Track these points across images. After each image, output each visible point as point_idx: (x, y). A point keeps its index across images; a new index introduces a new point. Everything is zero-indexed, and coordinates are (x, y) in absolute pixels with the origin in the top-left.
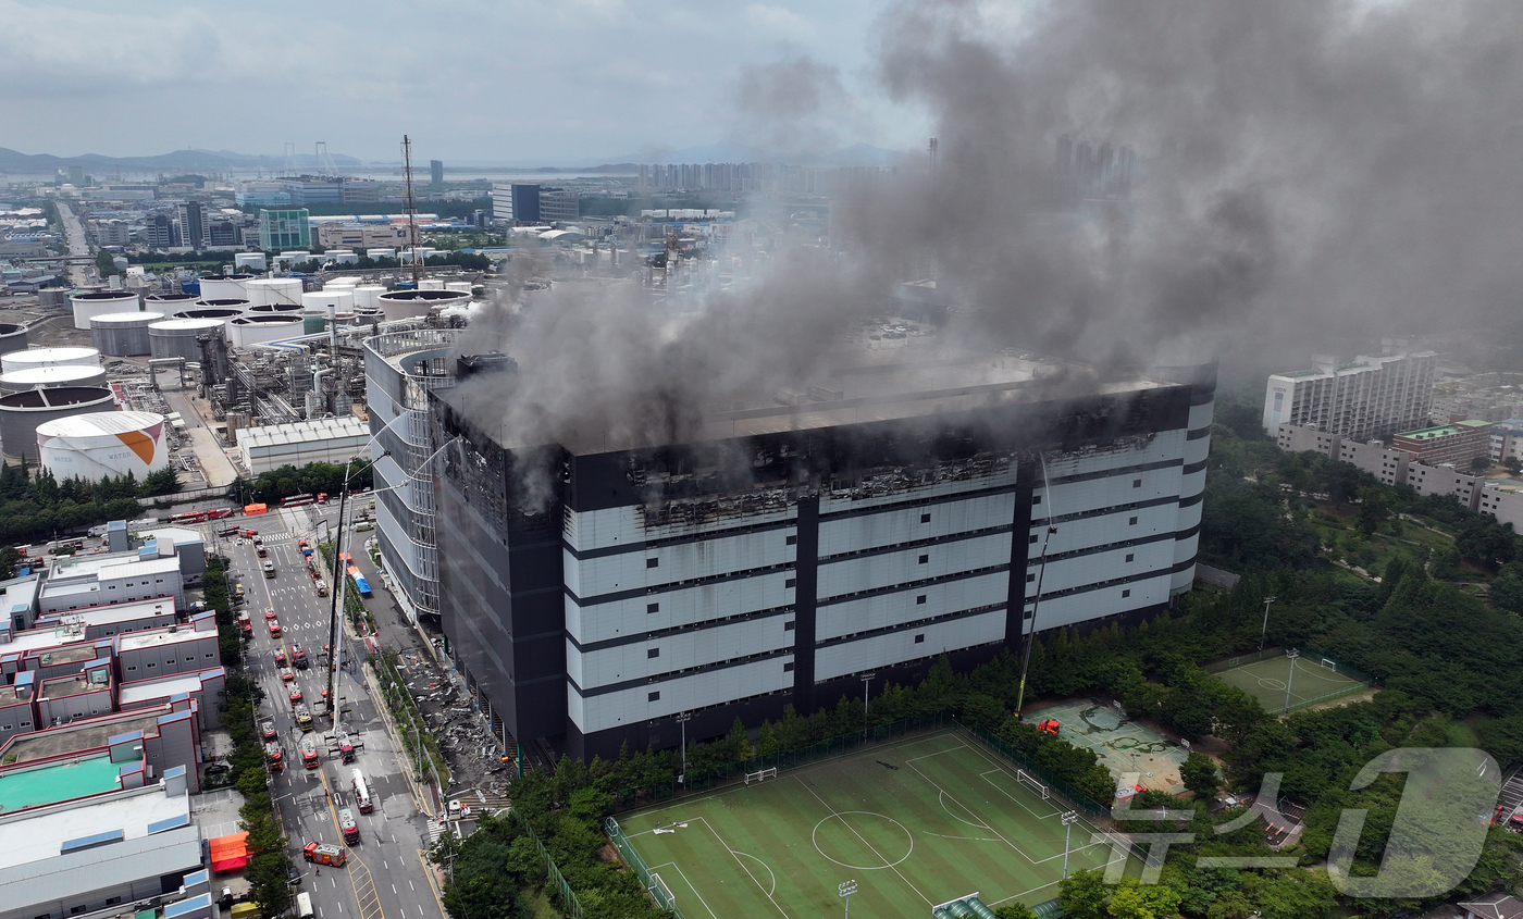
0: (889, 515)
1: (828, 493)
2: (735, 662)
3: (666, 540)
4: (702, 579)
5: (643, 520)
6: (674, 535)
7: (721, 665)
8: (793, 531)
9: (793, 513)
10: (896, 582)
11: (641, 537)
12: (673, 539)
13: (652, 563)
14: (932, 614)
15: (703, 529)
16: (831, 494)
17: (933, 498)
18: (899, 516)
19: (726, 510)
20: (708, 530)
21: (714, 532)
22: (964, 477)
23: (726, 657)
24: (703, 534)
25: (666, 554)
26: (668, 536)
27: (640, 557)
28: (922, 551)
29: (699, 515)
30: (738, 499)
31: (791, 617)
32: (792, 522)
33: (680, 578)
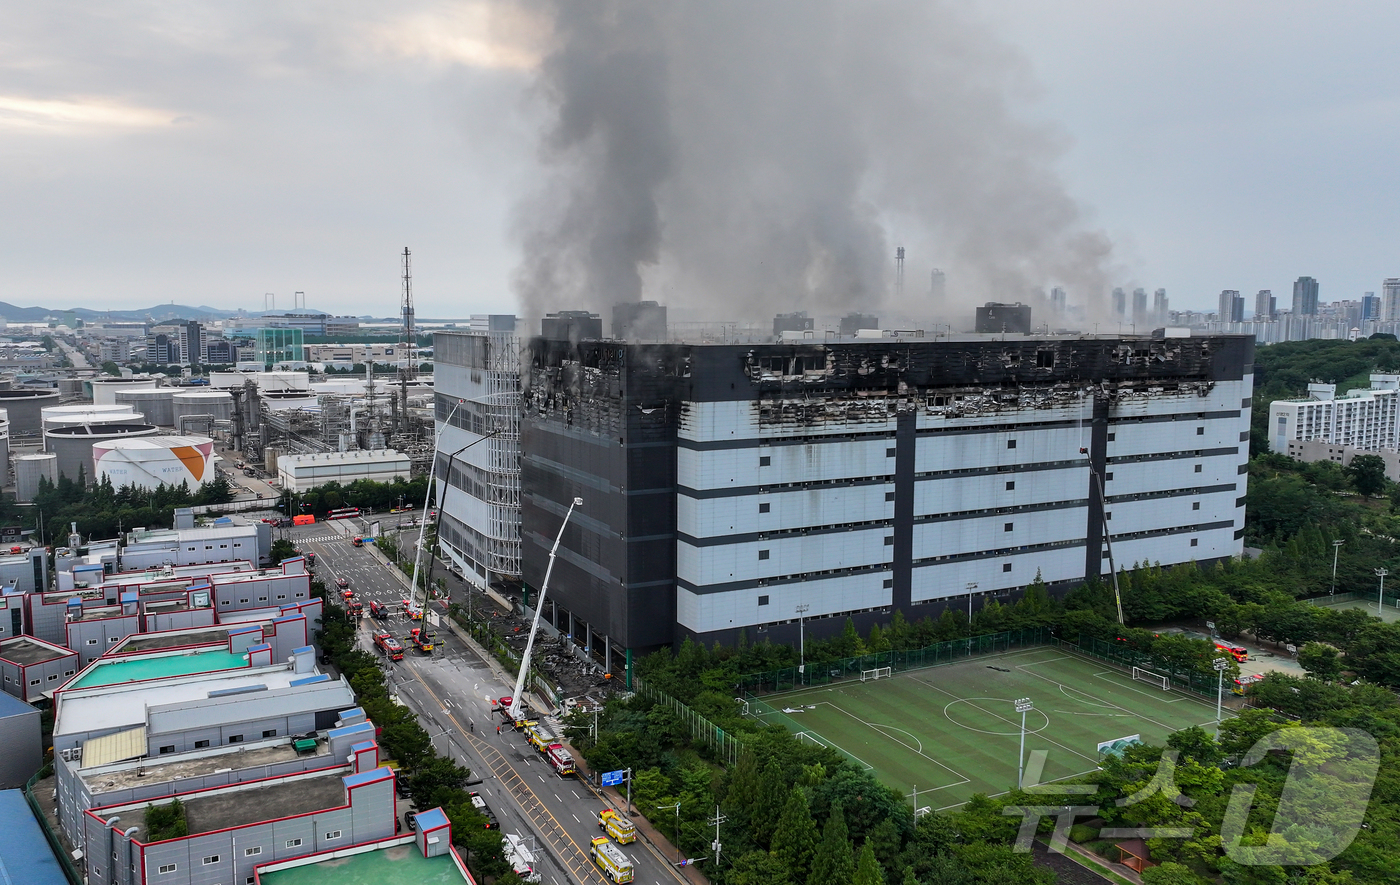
0: (979, 436)
1: (924, 409)
2: (838, 573)
3: (778, 439)
4: (809, 483)
5: (758, 416)
6: (785, 435)
7: (824, 575)
8: (892, 443)
9: (892, 424)
10: (986, 506)
11: (755, 434)
12: (784, 439)
13: (765, 461)
14: (1018, 544)
15: (813, 431)
16: (927, 410)
17: (1018, 425)
18: (988, 439)
19: (832, 415)
20: (816, 433)
21: (821, 436)
22: (1047, 406)
23: (830, 566)
24: (811, 437)
25: (778, 453)
26: (780, 435)
27: (754, 454)
28: (1009, 477)
29: (808, 417)
30: (844, 405)
31: (890, 531)
32: (892, 434)
33: (789, 480)
